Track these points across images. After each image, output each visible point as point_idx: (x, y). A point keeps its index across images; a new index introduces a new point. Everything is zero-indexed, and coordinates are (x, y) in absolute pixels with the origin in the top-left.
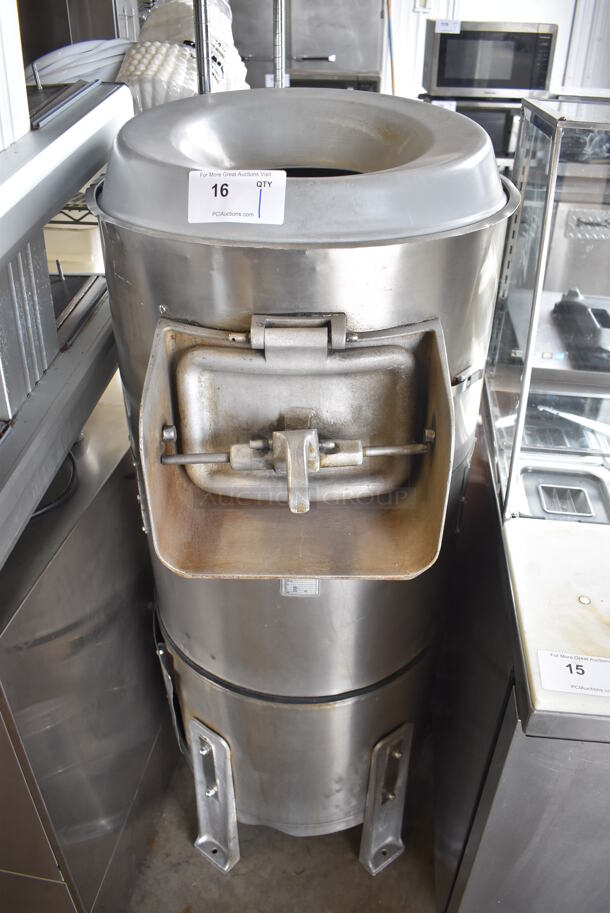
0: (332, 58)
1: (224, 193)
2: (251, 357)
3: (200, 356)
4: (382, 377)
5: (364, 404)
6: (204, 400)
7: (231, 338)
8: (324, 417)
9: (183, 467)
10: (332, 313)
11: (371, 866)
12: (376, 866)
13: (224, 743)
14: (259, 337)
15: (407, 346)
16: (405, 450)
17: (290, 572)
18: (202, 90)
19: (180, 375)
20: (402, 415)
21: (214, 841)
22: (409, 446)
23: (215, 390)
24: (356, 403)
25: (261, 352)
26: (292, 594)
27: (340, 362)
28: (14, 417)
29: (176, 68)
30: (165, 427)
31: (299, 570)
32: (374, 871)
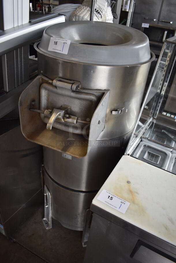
0: (171, 23)
1: (56, 44)
2: (54, 88)
3: (44, 85)
4: (89, 102)
6: (45, 97)
8: (72, 109)
9: (39, 113)
11: (83, 244)
13: (50, 194)
14: (55, 83)
15: (97, 95)
18: (90, 20)
21: (46, 220)
25: (56, 87)
26: (65, 157)
27: (75, 95)
28: (9, 92)
29: (86, 14)
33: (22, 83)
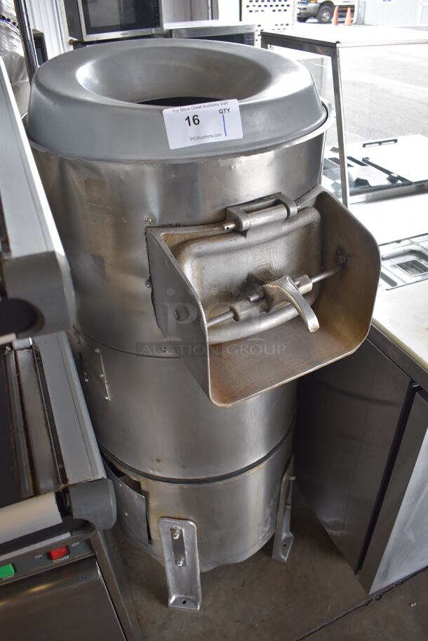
1: (196, 122)
3: (196, 248)
7: (226, 228)
11: (282, 557)
12: (285, 555)
13: (192, 523)
14: (246, 223)
21: (180, 596)
23: (201, 270)
25: (245, 232)
27: (289, 226)
32: (285, 558)
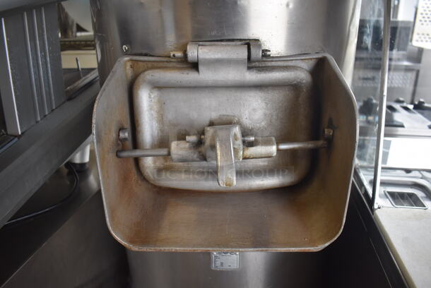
2: (187, 72)
4: (288, 93)
5: (274, 113)
6: (153, 113)
7: (172, 54)
8: (245, 124)
10: (250, 40)
14: (193, 52)
16: (310, 145)
17: (219, 246)
19: (135, 91)
20: (303, 121)
22: (312, 142)
23: (162, 105)
24: (268, 112)
25: (195, 66)
26: (220, 268)
27: (257, 76)
28: (22, 133)
30: (121, 129)
31: (226, 244)
33: (53, 110)
